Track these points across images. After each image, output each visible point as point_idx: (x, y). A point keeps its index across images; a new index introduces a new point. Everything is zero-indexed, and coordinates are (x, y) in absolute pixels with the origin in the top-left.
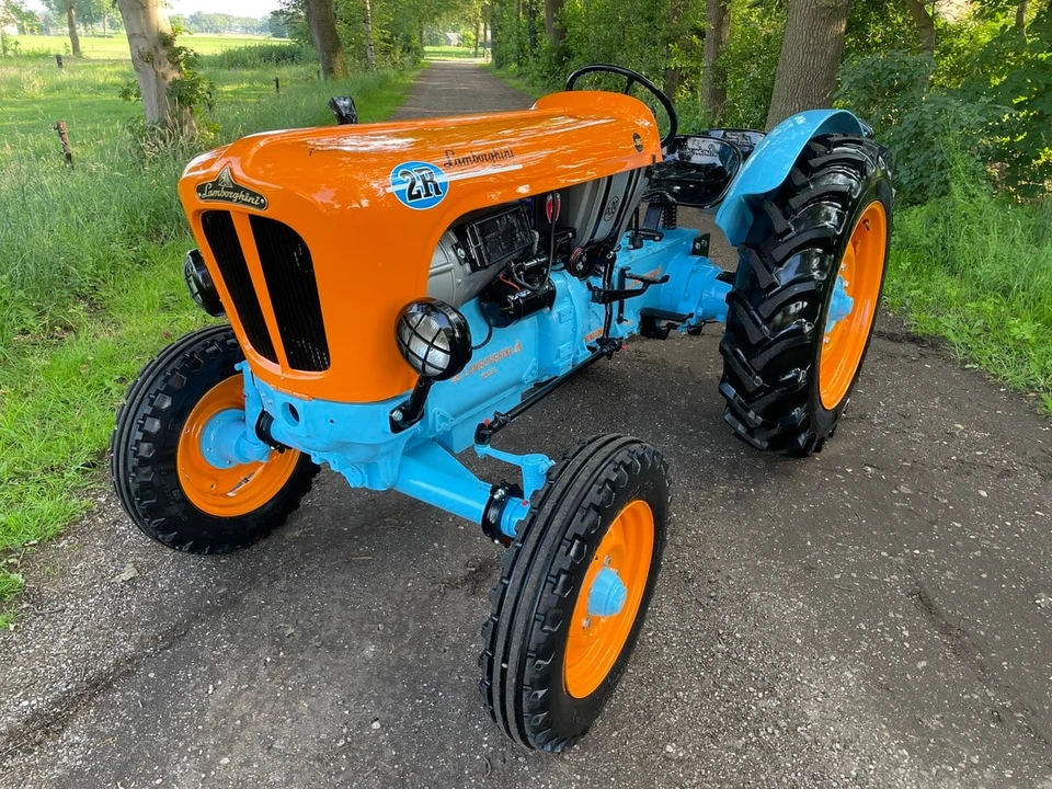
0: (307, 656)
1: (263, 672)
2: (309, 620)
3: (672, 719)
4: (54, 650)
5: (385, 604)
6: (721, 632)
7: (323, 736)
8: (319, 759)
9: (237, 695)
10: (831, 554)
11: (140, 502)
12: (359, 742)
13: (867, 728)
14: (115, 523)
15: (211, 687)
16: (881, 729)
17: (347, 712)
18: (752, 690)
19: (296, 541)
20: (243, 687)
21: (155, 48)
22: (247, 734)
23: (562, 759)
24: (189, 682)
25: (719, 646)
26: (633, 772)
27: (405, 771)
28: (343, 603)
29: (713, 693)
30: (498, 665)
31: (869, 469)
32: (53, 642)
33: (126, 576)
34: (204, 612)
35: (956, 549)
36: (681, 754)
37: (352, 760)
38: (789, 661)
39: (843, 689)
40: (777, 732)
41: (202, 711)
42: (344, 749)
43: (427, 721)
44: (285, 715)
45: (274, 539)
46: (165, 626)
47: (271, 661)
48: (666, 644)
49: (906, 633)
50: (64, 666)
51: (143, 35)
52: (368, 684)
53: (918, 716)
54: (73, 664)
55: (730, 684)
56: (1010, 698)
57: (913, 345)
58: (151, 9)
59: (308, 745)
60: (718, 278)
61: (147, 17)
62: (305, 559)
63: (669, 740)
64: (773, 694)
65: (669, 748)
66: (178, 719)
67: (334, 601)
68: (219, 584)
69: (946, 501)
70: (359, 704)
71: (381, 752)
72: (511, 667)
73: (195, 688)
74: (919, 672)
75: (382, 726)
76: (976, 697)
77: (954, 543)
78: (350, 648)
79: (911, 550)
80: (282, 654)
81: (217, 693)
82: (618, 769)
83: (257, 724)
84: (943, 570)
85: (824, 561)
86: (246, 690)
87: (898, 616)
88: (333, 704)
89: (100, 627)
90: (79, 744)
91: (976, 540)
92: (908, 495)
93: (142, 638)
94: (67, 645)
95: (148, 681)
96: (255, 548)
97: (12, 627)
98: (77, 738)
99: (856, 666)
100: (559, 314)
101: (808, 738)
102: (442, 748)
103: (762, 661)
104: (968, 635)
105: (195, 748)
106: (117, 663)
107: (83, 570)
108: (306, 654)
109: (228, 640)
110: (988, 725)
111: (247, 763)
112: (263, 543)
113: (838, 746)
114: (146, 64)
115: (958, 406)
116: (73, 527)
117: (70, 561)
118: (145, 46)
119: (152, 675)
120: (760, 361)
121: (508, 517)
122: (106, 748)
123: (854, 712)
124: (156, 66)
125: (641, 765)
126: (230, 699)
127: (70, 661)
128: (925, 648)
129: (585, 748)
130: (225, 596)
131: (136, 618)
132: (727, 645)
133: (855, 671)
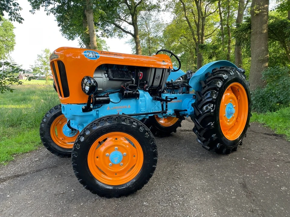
0: (66, 177)
1: (53, 179)
2: (71, 172)
3: (150, 198)
4: (12, 170)
7: (59, 191)
8: (55, 194)
9: (45, 181)
10: (220, 173)
12: (67, 193)
13: (207, 207)
16: (211, 208)
17: (68, 188)
20: (47, 181)
22: (42, 188)
23: (115, 202)
24: (36, 178)
25: (174, 187)
26: (132, 206)
29: (165, 195)
31: (244, 158)
32: (12, 168)
33: (35, 160)
34: (48, 168)
35: (262, 176)
36: (147, 205)
38: (192, 192)
39: (205, 199)
40: (178, 204)
41: (35, 183)
42: (62, 194)
44: (53, 186)
46: (38, 169)
47: (57, 177)
49: (233, 191)
53: (225, 207)
55: (172, 194)
56: (259, 207)
57: (275, 136)
59: (54, 192)
64: (183, 197)
65: (145, 203)
66: (29, 184)
68: (55, 164)
69: (264, 166)
71: (70, 195)
74: (232, 199)
75: (74, 191)
76: (247, 206)
79: (246, 175)
80: (60, 176)
81: (41, 181)
82: (128, 205)
83: (45, 187)
84: (254, 180)
85: (217, 174)
87: (233, 187)
88: (65, 186)
89: (24, 167)
91: (270, 175)
92: (253, 164)
93: (32, 170)
94: (15, 169)
95: (27, 177)
97: (6, 165)
98: (5, 184)
101: (187, 207)
104: (253, 193)
106: (23, 174)
107: (28, 158)
109: (50, 173)
110: (248, 212)
111: (39, 193)
115: (281, 148)
116: (31, 151)
117: (26, 157)
119: (29, 176)
122: (10, 186)
123: (205, 204)
125: (135, 205)
126: (43, 182)
127: (13, 172)
128: (237, 194)
129: (122, 200)
130: (55, 166)
131: (33, 167)
132: (176, 186)
133: (211, 196)
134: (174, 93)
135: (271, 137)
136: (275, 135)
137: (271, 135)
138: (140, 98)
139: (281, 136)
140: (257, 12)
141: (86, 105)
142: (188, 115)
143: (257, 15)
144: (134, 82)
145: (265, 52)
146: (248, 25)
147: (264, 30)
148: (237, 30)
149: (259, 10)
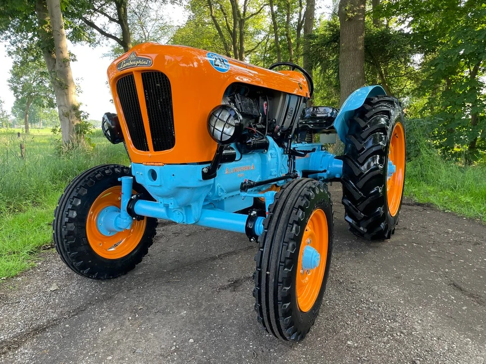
0: (151, 316)
1: (127, 323)
2: (150, 303)
3: (347, 332)
4: (14, 317)
5: (189, 296)
6: (362, 300)
7: (163, 346)
8: (161, 355)
9: (114, 332)
10: (407, 272)
11: (66, 242)
12: (183, 348)
13: (447, 331)
14: (46, 271)
15: (100, 329)
16: (454, 332)
17: (175, 337)
18: (385, 320)
19: (140, 276)
20: (118, 329)
21: (70, 111)
22: (122, 347)
23: (294, 350)
24: (88, 328)
25: (363, 305)
26: (332, 353)
27: (210, 358)
28: (167, 297)
29: (365, 322)
30: (264, 273)
31: (414, 244)
32: (13, 314)
33: (52, 289)
34: (95, 301)
35: (465, 269)
36: (356, 345)
37: (180, 356)
38: (400, 309)
39: (430, 318)
40: (402, 335)
41: (95, 339)
42: (175, 351)
43: (218, 338)
44: (141, 339)
45: (129, 275)
46: (74, 307)
47: (132, 319)
48: (336, 305)
49: (453, 298)
50: (19, 323)
51: (65, 106)
52: (185, 325)
53: (470, 326)
54: (24, 322)
55: (374, 319)
57: (419, 207)
58: (69, 95)
59: (155, 350)
60: (335, 158)
61: (68, 98)
62: (146, 282)
63: (348, 340)
64: (395, 321)
65: (349, 343)
66: (83, 342)
67: (162, 296)
68: (101, 291)
69: (454, 253)
70: (181, 333)
71: (196, 352)
72: (271, 273)
73: (91, 330)
74: (464, 311)
75: (195, 341)
77: (463, 267)
78: (173, 313)
79: (444, 270)
80: (137, 316)
81: (104, 332)
82: (324, 352)
83: (126, 343)
84: (461, 276)
85: (404, 275)
86: (119, 330)
87: (446, 292)
88: (167, 334)
89: (39, 308)
90: (27, 353)
91: (473, 265)
93: (62, 312)
94: (21, 315)
95: (65, 328)
96: (119, 279)
98: (26, 351)
99: (433, 310)
100: (271, 154)
101: (419, 336)
102: (228, 348)
103: (386, 309)
105: (92, 353)
106: (48, 322)
107: (30, 288)
108: (150, 315)
109: (108, 311)
111: (122, 359)
112: (123, 277)
113: (435, 339)
114: (65, 117)
115: (447, 224)
116: (24, 272)
117: (23, 284)
118: (65, 110)
119: (67, 326)
120: (361, 184)
121: (258, 225)
122: (42, 355)
123: (438, 326)
124: (70, 118)
125: (336, 350)
126: (110, 334)
127: (22, 321)
128: (464, 302)
129: (305, 344)
130: (105, 295)
131: (58, 304)
132: (367, 304)
133: (433, 311)
134: (299, 141)
135: (415, 208)
136: (419, 205)
137: (413, 206)
138: (270, 151)
139: (429, 206)
140: (350, 14)
141: (209, 165)
142: (322, 179)
143: (350, 19)
144: (260, 120)
145: (361, 80)
146: (333, 35)
147: (359, 45)
148: (314, 44)
149: (353, 12)
